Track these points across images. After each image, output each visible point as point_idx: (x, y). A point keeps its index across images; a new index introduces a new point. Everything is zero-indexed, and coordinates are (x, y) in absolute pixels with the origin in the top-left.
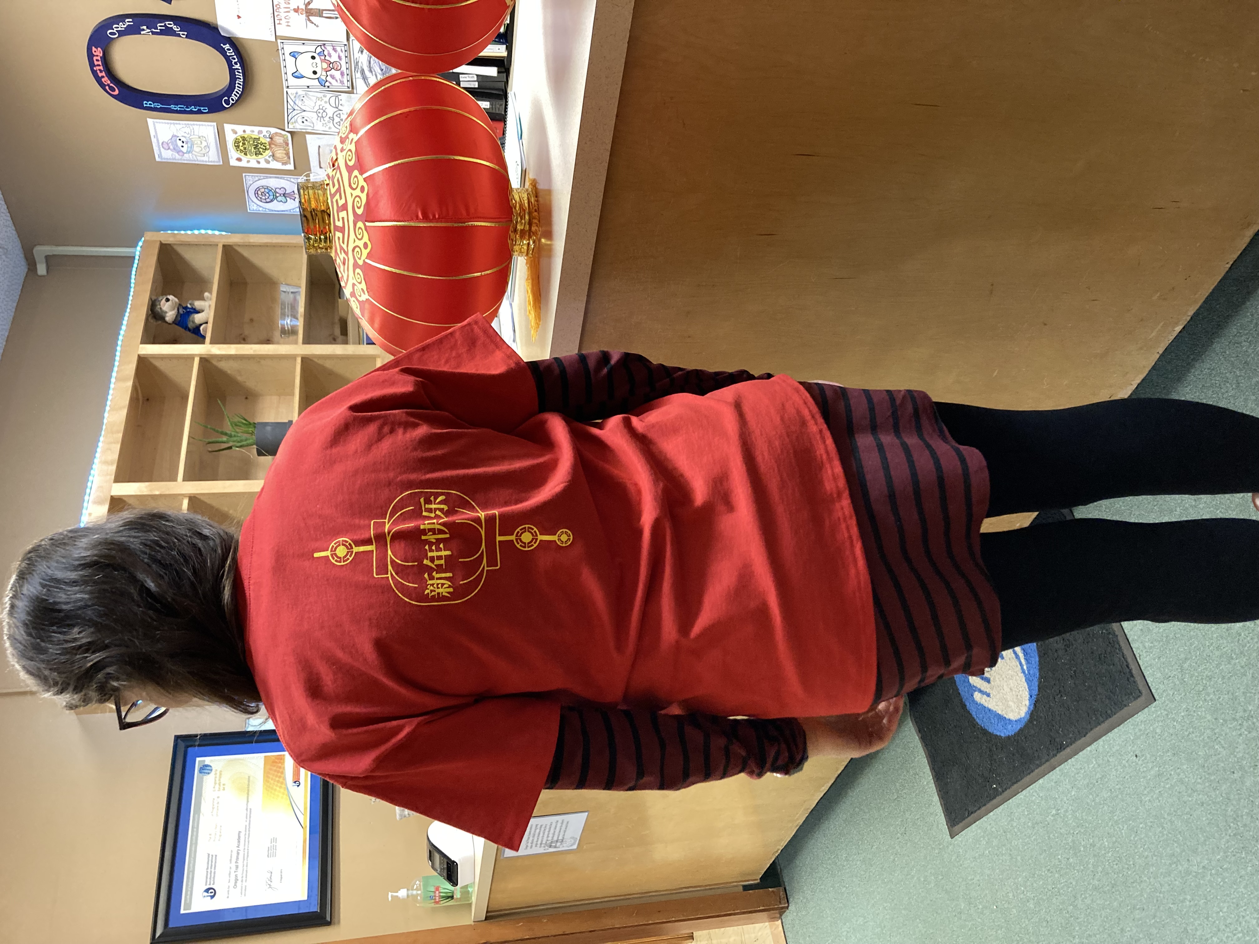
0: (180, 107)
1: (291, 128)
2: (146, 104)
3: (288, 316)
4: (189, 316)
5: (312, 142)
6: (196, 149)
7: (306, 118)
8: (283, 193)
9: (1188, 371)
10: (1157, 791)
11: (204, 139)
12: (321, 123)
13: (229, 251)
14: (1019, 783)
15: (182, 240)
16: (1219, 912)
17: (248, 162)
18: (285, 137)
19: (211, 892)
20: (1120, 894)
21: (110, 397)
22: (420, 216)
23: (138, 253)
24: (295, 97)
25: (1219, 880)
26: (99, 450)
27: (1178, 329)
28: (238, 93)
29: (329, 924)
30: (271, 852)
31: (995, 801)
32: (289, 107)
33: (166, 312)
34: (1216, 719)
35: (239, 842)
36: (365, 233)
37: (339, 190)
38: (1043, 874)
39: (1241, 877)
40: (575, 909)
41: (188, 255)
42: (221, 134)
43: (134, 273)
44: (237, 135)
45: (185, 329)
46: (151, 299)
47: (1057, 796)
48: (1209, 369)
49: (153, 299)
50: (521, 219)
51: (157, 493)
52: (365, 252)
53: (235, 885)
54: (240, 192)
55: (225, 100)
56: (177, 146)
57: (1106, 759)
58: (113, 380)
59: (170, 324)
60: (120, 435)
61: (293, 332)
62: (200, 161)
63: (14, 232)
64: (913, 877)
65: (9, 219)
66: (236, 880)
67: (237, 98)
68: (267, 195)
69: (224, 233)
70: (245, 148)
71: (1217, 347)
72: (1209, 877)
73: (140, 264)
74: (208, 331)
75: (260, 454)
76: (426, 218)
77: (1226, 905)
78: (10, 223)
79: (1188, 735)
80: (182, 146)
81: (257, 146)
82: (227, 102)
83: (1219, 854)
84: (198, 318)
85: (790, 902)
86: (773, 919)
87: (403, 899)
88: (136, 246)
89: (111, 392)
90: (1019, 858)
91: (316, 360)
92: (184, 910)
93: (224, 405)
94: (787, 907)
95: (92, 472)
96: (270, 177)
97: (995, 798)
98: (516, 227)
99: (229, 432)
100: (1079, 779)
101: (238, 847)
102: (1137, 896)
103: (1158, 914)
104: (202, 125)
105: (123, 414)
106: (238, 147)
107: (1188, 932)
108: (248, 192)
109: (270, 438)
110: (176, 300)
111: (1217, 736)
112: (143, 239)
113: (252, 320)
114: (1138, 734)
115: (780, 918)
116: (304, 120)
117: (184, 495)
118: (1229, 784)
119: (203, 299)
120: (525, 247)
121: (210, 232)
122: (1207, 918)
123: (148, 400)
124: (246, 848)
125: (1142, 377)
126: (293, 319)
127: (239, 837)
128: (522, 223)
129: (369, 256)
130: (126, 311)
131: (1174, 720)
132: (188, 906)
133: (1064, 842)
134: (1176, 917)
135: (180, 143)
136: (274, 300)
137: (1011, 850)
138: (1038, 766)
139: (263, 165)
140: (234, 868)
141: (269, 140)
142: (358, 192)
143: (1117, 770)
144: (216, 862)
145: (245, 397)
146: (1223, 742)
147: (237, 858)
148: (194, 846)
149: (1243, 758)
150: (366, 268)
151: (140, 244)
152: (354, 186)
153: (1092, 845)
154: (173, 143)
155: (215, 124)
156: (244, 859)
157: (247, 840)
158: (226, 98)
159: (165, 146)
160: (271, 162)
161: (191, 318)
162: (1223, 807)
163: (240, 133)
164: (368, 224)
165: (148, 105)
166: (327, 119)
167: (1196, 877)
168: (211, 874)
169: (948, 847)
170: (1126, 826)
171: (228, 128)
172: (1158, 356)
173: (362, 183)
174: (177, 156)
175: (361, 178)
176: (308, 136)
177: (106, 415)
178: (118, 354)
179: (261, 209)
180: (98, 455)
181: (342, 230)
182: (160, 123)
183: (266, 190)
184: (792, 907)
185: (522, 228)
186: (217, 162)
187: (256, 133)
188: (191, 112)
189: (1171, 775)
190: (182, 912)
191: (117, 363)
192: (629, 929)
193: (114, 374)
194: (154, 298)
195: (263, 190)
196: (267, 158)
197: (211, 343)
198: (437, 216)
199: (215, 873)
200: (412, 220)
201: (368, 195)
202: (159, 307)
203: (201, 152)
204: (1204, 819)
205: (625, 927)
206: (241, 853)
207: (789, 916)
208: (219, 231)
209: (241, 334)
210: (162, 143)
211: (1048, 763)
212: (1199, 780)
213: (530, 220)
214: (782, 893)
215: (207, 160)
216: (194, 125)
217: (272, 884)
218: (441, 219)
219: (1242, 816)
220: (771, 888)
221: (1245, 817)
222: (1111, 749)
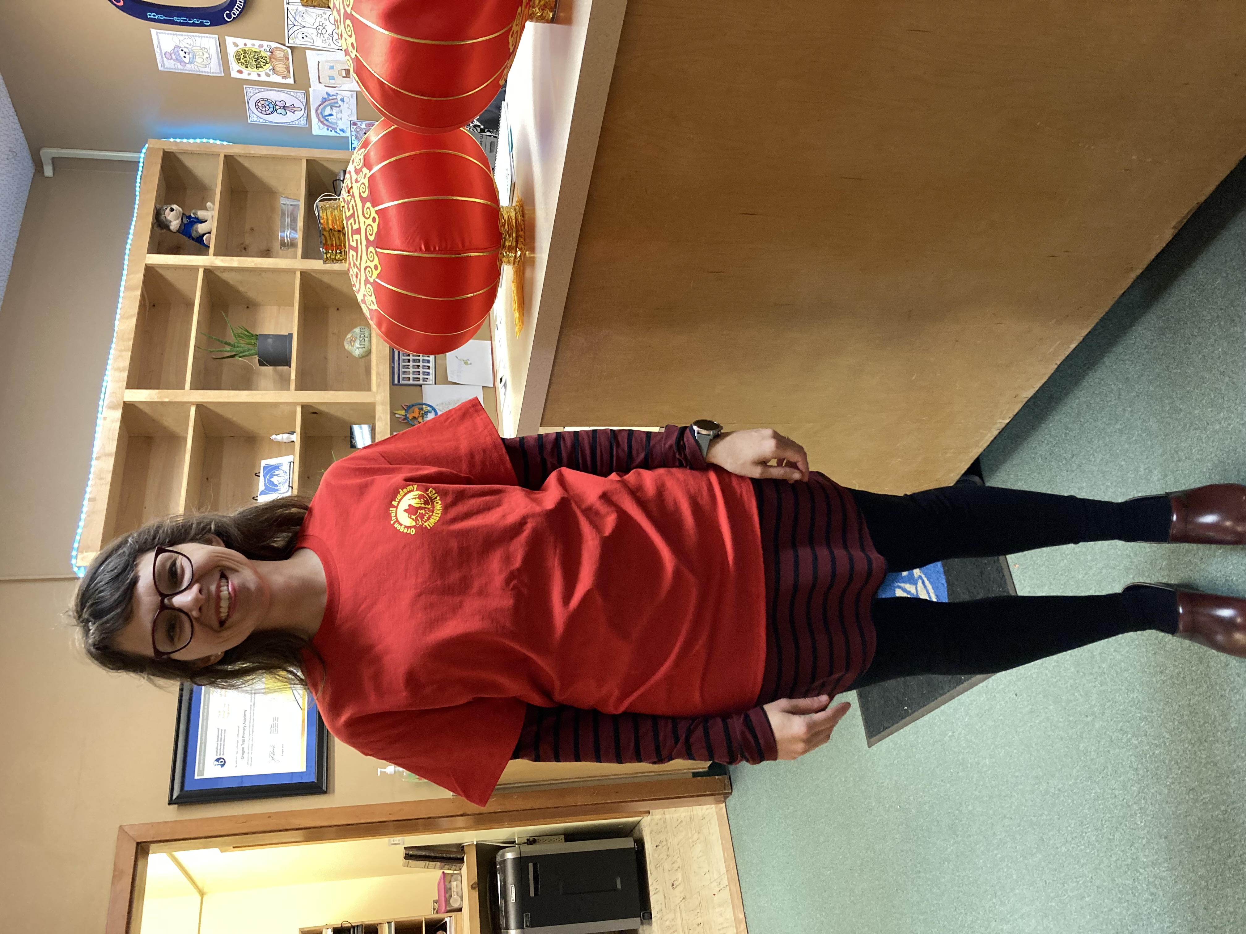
0: (182, 20)
1: (291, 43)
2: (150, 15)
3: (288, 229)
4: (192, 226)
5: (312, 58)
6: (198, 60)
7: (306, 34)
8: (283, 105)
9: (1084, 378)
10: (1029, 725)
11: (206, 50)
12: (321, 40)
13: (230, 161)
14: (925, 707)
15: (185, 149)
16: (1067, 827)
17: (249, 74)
18: (286, 51)
19: (221, 761)
20: (994, 805)
21: (120, 306)
22: (423, 248)
23: (141, 160)
24: (295, 13)
25: (1070, 801)
26: (111, 357)
27: (1073, 346)
28: (240, 8)
29: (325, 792)
30: (274, 728)
31: (905, 720)
32: (290, 22)
33: (171, 222)
34: (1078, 672)
35: (245, 719)
36: (376, 257)
37: (353, 215)
38: (938, 783)
39: (1086, 801)
40: (543, 788)
41: (190, 163)
42: (222, 46)
43: (138, 180)
44: (238, 48)
45: (189, 238)
46: (155, 207)
47: (954, 721)
48: (1099, 378)
49: (158, 208)
50: (509, 237)
51: (167, 400)
52: (376, 273)
53: (243, 756)
54: (242, 103)
55: (227, 14)
56: (179, 56)
57: (993, 694)
58: (122, 289)
59: (174, 232)
60: (131, 343)
61: (292, 244)
62: (202, 72)
63: (22, 135)
64: (836, 776)
65: (17, 121)
66: (243, 752)
67: (238, 12)
68: (268, 107)
69: (225, 143)
70: (246, 61)
71: (1107, 360)
72: (1062, 798)
73: (144, 172)
74: (212, 241)
75: (261, 364)
76: (428, 250)
77: (1073, 821)
78: (18, 126)
79: (1056, 682)
80: (185, 57)
81: (257, 59)
82: (229, 16)
83: (1071, 781)
84: (201, 228)
85: (733, 788)
86: (718, 802)
87: (391, 775)
88: (141, 152)
89: (121, 300)
90: (920, 769)
91: (314, 274)
92: (198, 775)
93: (227, 316)
94: (731, 793)
95: (105, 378)
96: (271, 90)
97: (905, 718)
98: (505, 244)
99: (232, 343)
100: (972, 709)
101: (244, 723)
102: (1007, 807)
103: (1022, 823)
104: (204, 37)
105: (133, 322)
106: (239, 59)
107: (1043, 840)
108: (248, 104)
109: (272, 350)
110: (180, 209)
111: (1077, 685)
112: (147, 146)
113: (252, 229)
114: (1019, 677)
115: (724, 801)
116: (304, 36)
117: (192, 403)
118: (1083, 725)
119: (205, 208)
120: (512, 259)
121: (211, 141)
122: (1059, 831)
123: (154, 306)
124: (251, 724)
125: (1043, 382)
126: (292, 231)
127: (245, 715)
128: (510, 240)
129: (379, 276)
130: (132, 220)
131: (1046, 668)
132: (201, 772)
133: (956, 759)
134: (1035, 827)
135: (182, 54)
136: (273, 209)
137: (915, 762)
138: (941, 695)
139: (264, 78)
140: (241, 742)
141: (269, 54)
142: (370, 221)
143: (1001, 705)
144: (225, 736)
145: (246, 306)
146: (1081, 690)
147: (244, 733)
148: (205, 721)
149: (1094, 706)
150: (376, 285)
151: (144, 150)
152: (367, 216)
153: (978, 763)
154: (176, 53)
155: (217, 36)
156: (250, 735)
157: (252, 718)
158: (228, 12)
159: (168, 55)
160: (272, 76)
161: (194, 228)
162: (1077, 743)
163: (241, 46)
164: (378, 250)
165: (152, 17)
166: (326, 35)
167: (1052, 796)
168: (221, 746)
169: (865, 755)
170: (1004, 750)
171: (229, 40)
172: (1056, 366)
173: (374, 214)
174: (179, 66)
175: (373, 210)
176: (307, 51)
177: (117, 323)
178: (126, 262)
179: (261, 120)
180: (110, 362)
181: (356, 249)
182: (163, 33)
183: (267, 103)
184: (735, 793)
185: (510, 244)
186: (218, 73)
187: (257, 47)
188: (194, 25)
189: (1040, 713)
190: (196, 777)
191: (125, 272)
192: (590, 806)
193: (123, 283)
194: (158, 206)
195: (263, 102)
196: (267, 71)
197: (214, 255)
198: (437, 249)
199: (224, 745)
200: (416, 251)
201: (378, 225)
202: (163, 216)
203: (203, 63)
204: (1062, 751)
205: (587, 805)
206: (247, 729)
207: (733, 800)
208: (221, 141)
209: (242, 244)
210: (165, 53)
211: (948, 694)
212: (1061, 720)
213: (516, 237)
214: (727, 781)
215: (209, 71)
216: (196, 36)
217: (274, 757)
218: (441, 251)
219: (1090, 752)
220: (717, 775)
221: (1093, 753)
222: (997, 687)
